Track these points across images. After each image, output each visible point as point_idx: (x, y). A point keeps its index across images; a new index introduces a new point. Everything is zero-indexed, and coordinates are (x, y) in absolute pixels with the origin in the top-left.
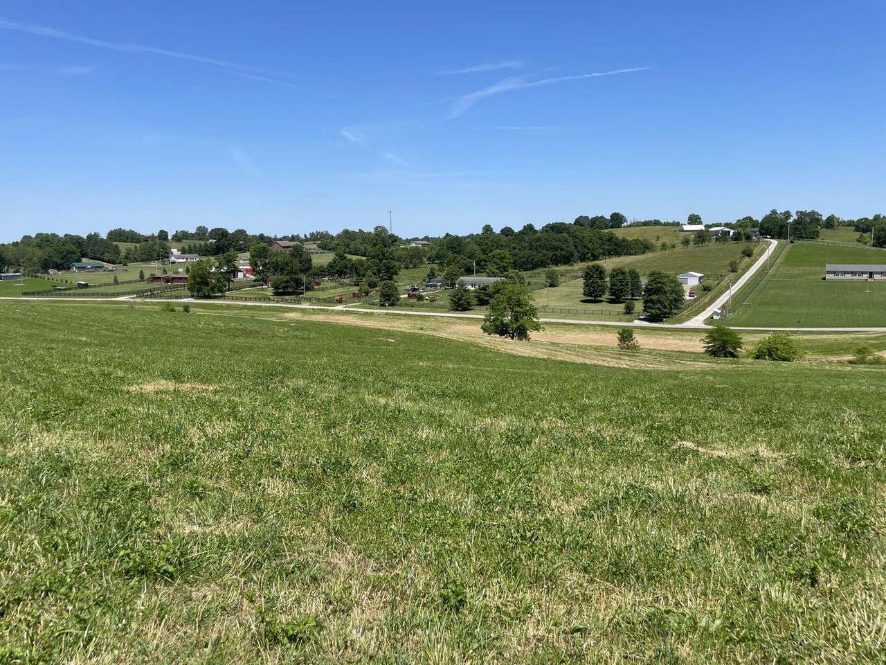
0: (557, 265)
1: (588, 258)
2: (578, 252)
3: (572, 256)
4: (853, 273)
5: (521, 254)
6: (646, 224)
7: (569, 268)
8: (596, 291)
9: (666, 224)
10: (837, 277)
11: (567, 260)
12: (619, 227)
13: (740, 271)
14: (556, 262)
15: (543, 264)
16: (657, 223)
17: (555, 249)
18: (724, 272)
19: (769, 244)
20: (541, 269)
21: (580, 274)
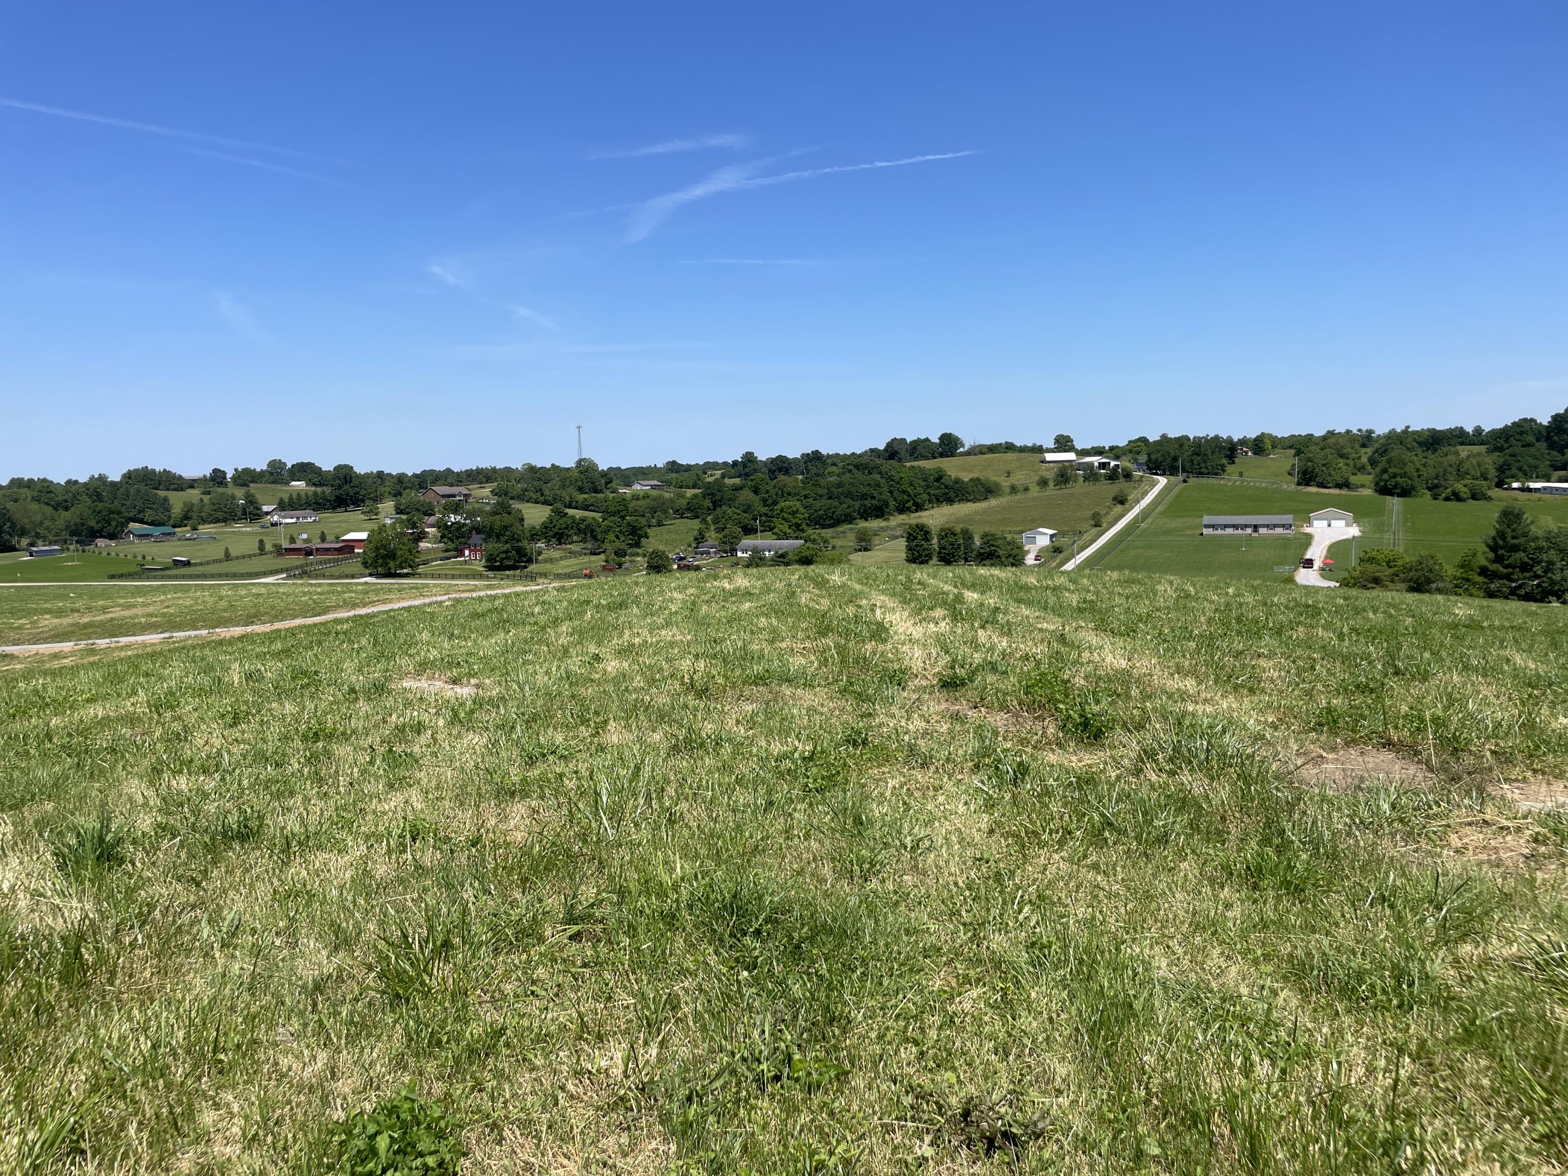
0: (866, 520)
1: (909, 509)
2: (895, 500)
3: (887, 505)
4: (1235, 527)
5: (818, 504)
6: (992, 449)
7: (883, 524)
8: (921, 556)
9: (1023, 449)
10: (1216, 532)
11: (880, 512)
12: (953, 455)
13: (1105, 525)
14: (865, 515)
15: (849, 519)
16: (1009, 447)
17: (864, 497)
18: (1086, 526)
19: (1154, 484)
20: (846, 527)
21: (899, 533)
